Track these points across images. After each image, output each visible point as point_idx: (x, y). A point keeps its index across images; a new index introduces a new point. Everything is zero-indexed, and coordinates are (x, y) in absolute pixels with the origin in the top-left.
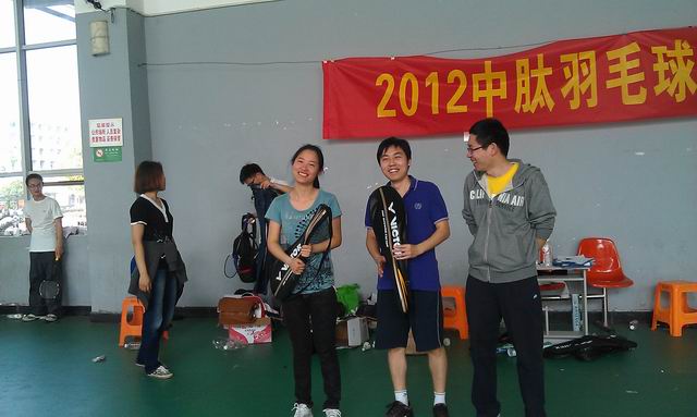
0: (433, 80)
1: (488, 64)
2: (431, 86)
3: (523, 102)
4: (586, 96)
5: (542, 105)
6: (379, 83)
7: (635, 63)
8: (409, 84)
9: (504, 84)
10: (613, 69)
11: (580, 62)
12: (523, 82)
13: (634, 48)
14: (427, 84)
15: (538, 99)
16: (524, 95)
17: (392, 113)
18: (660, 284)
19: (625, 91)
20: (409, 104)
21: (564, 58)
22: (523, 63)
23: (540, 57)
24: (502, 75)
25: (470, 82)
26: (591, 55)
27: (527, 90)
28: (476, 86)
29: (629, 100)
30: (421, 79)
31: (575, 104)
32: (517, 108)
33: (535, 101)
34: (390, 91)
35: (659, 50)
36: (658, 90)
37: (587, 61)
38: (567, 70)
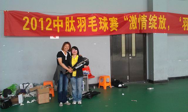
0: (41, 20)
1: (58, 17)
2: (41, 22)
3: (68, 29)
4: (83, 28)
5: (72, 30)
6: (24, 19)
7: (95, 21)
8: (34, 21)
9: (62, 23)
10: (90, 22)
11: (82, 20)
12: (67, 23)
13: (94, 17)
14: (40, 21)
15: (71, 28)
16: (68, 27)
17: (28, 29)
19: (92, 28)
20: (34, 27)
21: (78, 18)
22: (67, 18)
23: (72, 17)
24: (62, 21)
25: (52, 22)
26: (84, 18)
27: (68, 26)
28: (54, 23)
29: (93, 30)
30: (38, 19)
31: (81, 30)
32: (66, 30)
34: (28, 22)
35: (100, 18)
36: (100, 28)
37: (84, 20)
38: (78, 21)
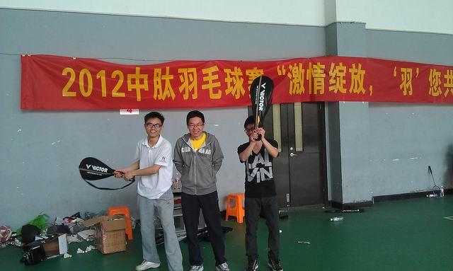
0: (102, 75)
1: (138, 69)
2: (100, 78)
3: (158, 93)
4: (192, 92)
5: (169, 96)
6: (64, 73)
7: (216, 77)
8: (85, 76)
9: (146, 82)
10: (205, 79)
11: (188, 73)
12: (157, 82)
13: (215, 69)
14: (98, 77)
15: (166, 92)
16: (158, 90)
17: (73, 94)
18: (229, 196)
19: (211, 92)
20: (86, 89)
21: (180, 71)
22: (158, 71)
23: (168, 68)
24: (145, 77)
25: (126, 79)
26: (194, 70)
27: (160, 86)
28: (129, 82)
29: (213, 96)
30: (94, 74)
31: (186, 97)
32: (155, 96)
33: (165, 93)
34: (72, 79)
35: (227, 71)
36: (227, 92)
37: (192, 73)
38: (181, 77)
